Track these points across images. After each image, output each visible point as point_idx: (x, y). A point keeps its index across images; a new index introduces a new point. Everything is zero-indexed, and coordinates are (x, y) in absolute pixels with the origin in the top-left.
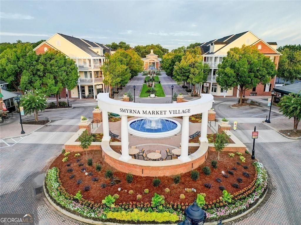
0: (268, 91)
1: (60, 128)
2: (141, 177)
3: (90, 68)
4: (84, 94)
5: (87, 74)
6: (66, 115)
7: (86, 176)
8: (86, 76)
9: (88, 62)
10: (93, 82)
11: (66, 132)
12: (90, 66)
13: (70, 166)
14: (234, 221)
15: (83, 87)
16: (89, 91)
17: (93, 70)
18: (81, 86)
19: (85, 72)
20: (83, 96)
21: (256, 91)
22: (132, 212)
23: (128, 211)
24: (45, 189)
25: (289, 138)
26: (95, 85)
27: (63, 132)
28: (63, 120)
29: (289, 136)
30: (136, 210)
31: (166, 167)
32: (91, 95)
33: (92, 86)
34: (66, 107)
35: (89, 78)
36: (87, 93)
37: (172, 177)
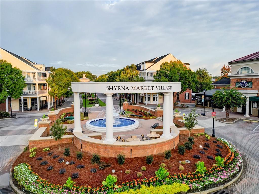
0: (188, 99)
1: (11, 133)
2: (130, 159)
3: (35, 80)
4: (27, 106)
5: (30, 87)
6: (12, 123)
7: (67, 165)
8: (29, 89)
9: (31, 75)
10: (38, 94)
11: (20, 135)
12: (35, 78)
13: (42, 159)
14: (234, 183)
15: (25, 100)
16: (32, 103)
17: (37, 82)
18: (23, 99)
19: (28, 85)
20: (25, 108)
21: (180, 99)
22: (141, 189)
23: (135, 189)
24: (16, 187)
25: (226, 123)
26: (39, 97)
27: (16, 135)
28: (10, 127)
29: (225, 121)
30: (143, 187)
31: (153, 144)
32: (34, 108)
33: (36, 99)
34: (9, 117)
35: (32, 90)
36: (29, 106)
37: (160, 155)
